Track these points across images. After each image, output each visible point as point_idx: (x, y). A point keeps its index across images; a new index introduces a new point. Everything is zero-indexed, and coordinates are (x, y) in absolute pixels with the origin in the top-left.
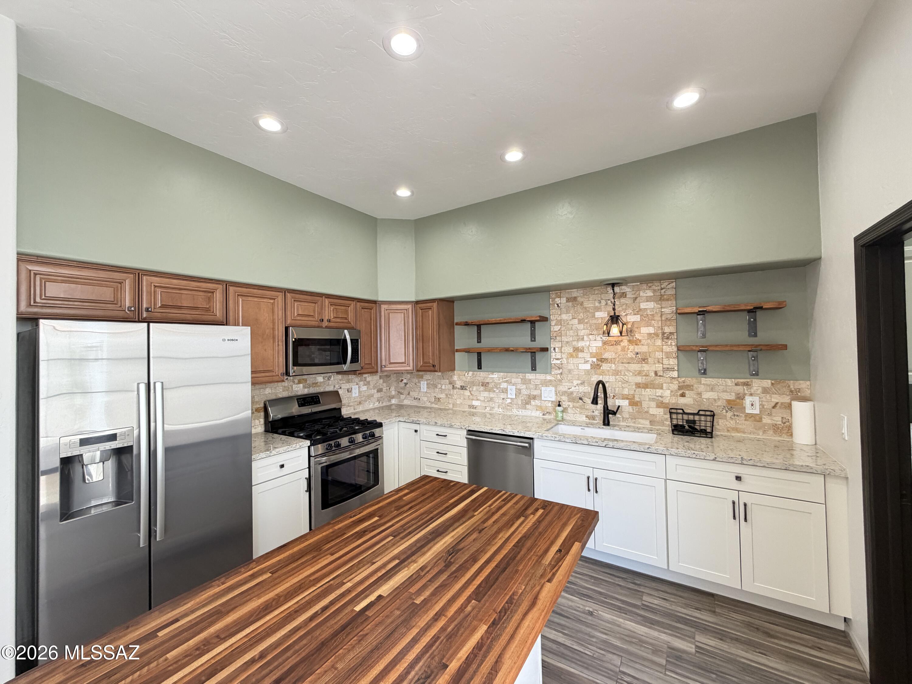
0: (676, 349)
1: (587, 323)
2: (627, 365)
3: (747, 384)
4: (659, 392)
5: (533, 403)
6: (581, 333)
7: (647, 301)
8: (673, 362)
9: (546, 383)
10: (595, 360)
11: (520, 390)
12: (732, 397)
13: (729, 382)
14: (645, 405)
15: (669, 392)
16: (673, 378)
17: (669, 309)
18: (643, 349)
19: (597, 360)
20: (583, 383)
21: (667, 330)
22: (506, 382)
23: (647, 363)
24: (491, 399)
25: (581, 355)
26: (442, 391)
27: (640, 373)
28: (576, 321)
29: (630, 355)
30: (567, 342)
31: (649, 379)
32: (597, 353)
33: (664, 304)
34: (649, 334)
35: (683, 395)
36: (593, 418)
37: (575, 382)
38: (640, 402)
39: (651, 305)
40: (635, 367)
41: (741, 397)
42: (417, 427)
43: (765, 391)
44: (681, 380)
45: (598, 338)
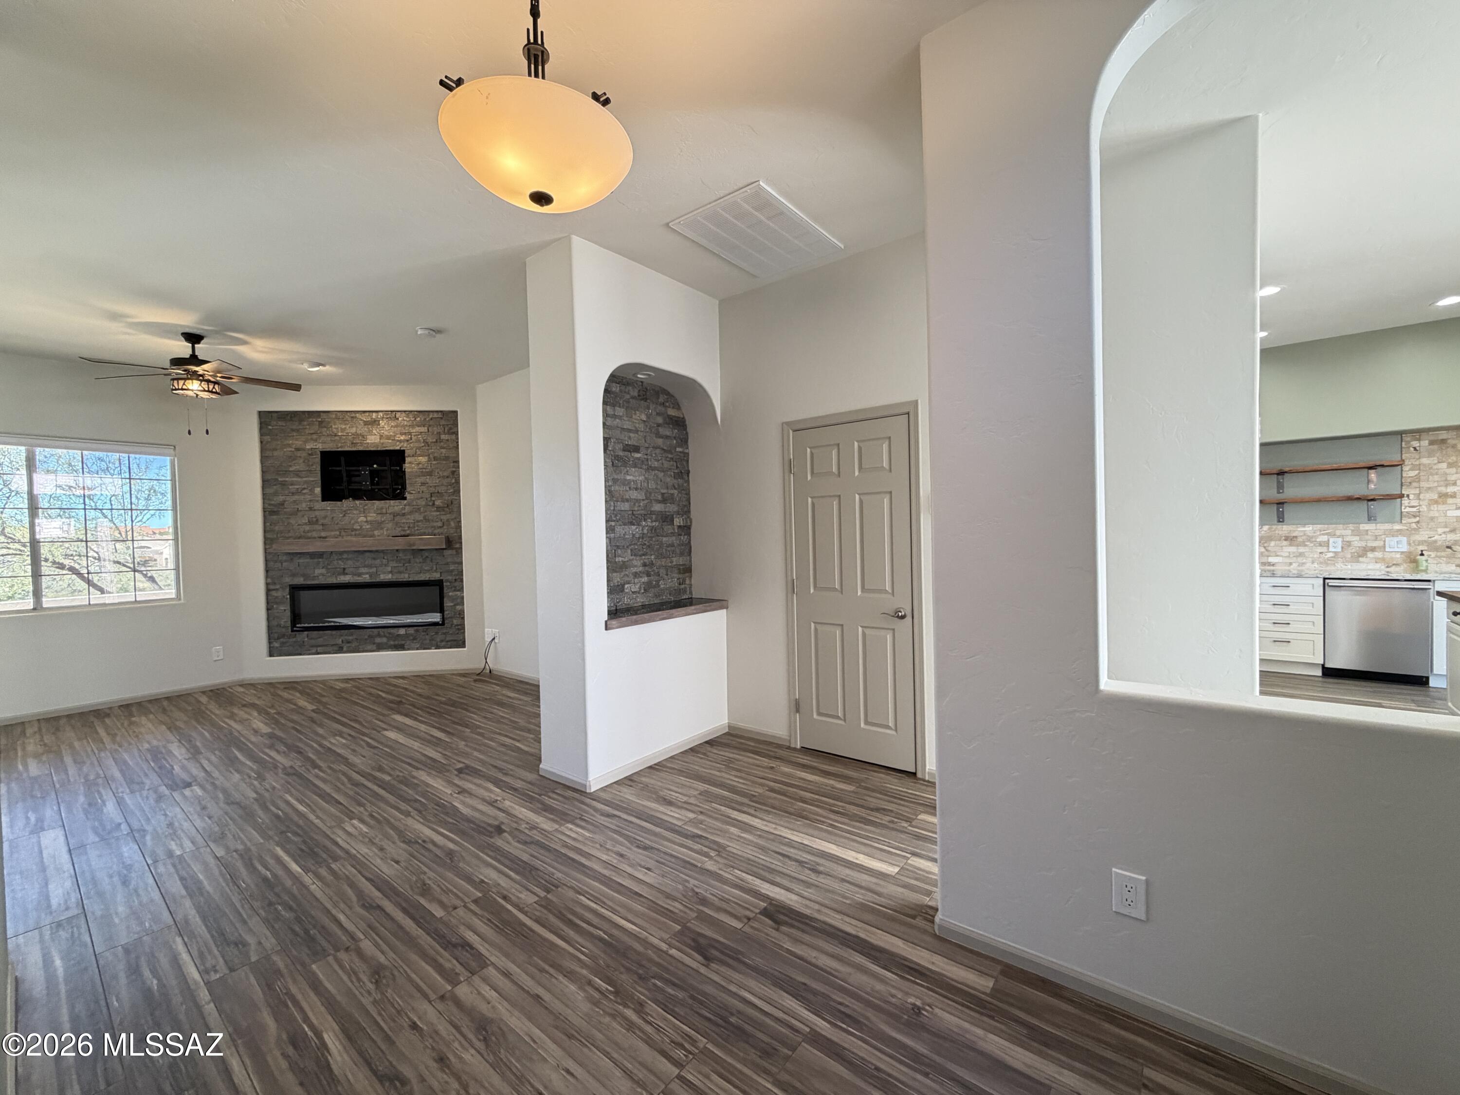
5: (1371, 555)
6: (1454, 477)
9: (1393, 533)
11: (1349, 542)
22: (1327, 534)
24: (1301, 555)
25: (1450, 501)
28: (1444, 465)
30: (1429, 488)
37: (1441, 530)
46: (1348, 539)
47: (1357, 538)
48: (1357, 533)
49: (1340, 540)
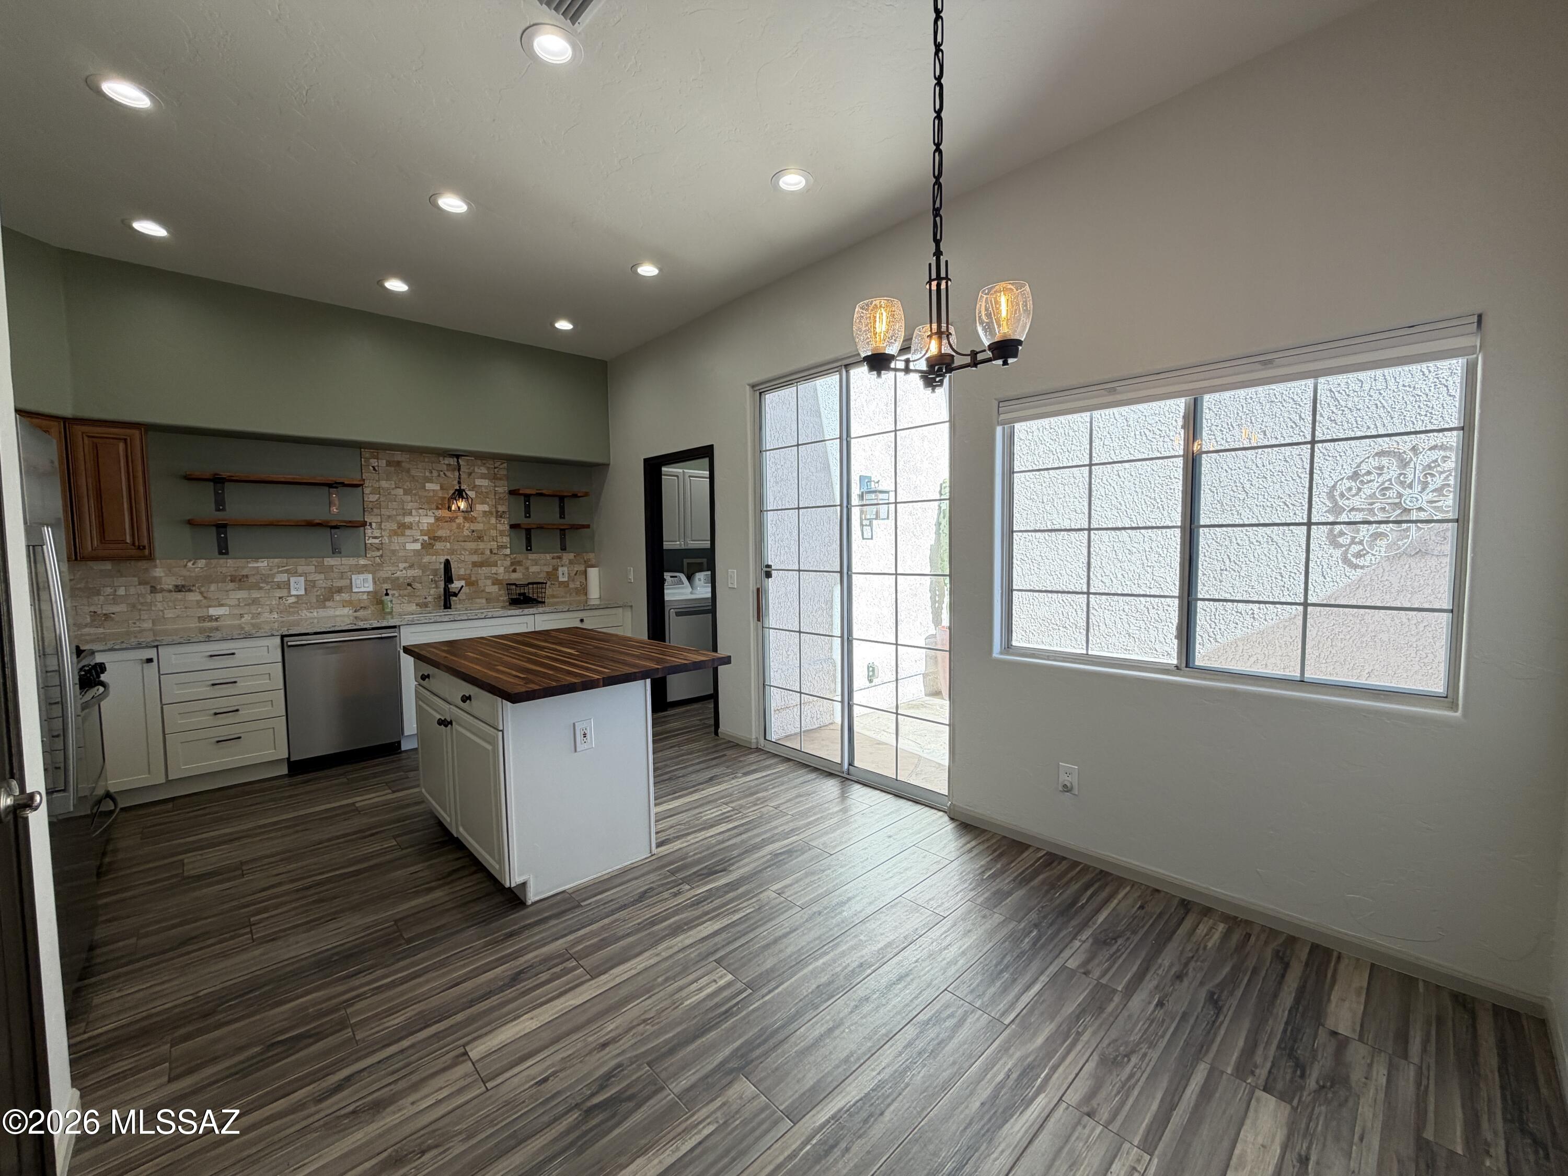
0: (508, 527)
1: (415, 495)
2: (463, 544)
3: (560, 558)
4: (494, 570)
5: (337, 597)
6: (409, 506)
7: (482, 478)
8: (506, 540)
9: (361, 570)
10: (426, 538)
11: (313, 581)
12: (550, 569)
13: (548, 556)
14: (481, 583)
15: (502, 568)
16: (507, 555)
17: (502, 489)
18: (479, 527)
19: (429, 538)
20: (411, 566)
21: (501, 509)
22: (286, 571)
23: (482, 541)
24: (255, 602)
25: (408, 532)
27: (475, 552)
28: (401, 491)
29: (466, 533)
30: (389, 517)
31: (485, 557)
32: (428, 530)
33: (498, 483)
34: (485, 512)
35: (514, 571)
36: (426, 605)
37: (401, 566)
38: (477, 581)
39: (485, 482)
40: (471, 545)
41: (556, 569)
42: (151, 653)
43: (571, 562)
44: (512, 556)
45: (430, 513)
46: (310, 578)
47: (322, 576)
48: (321, 569)
49: (302, 579)
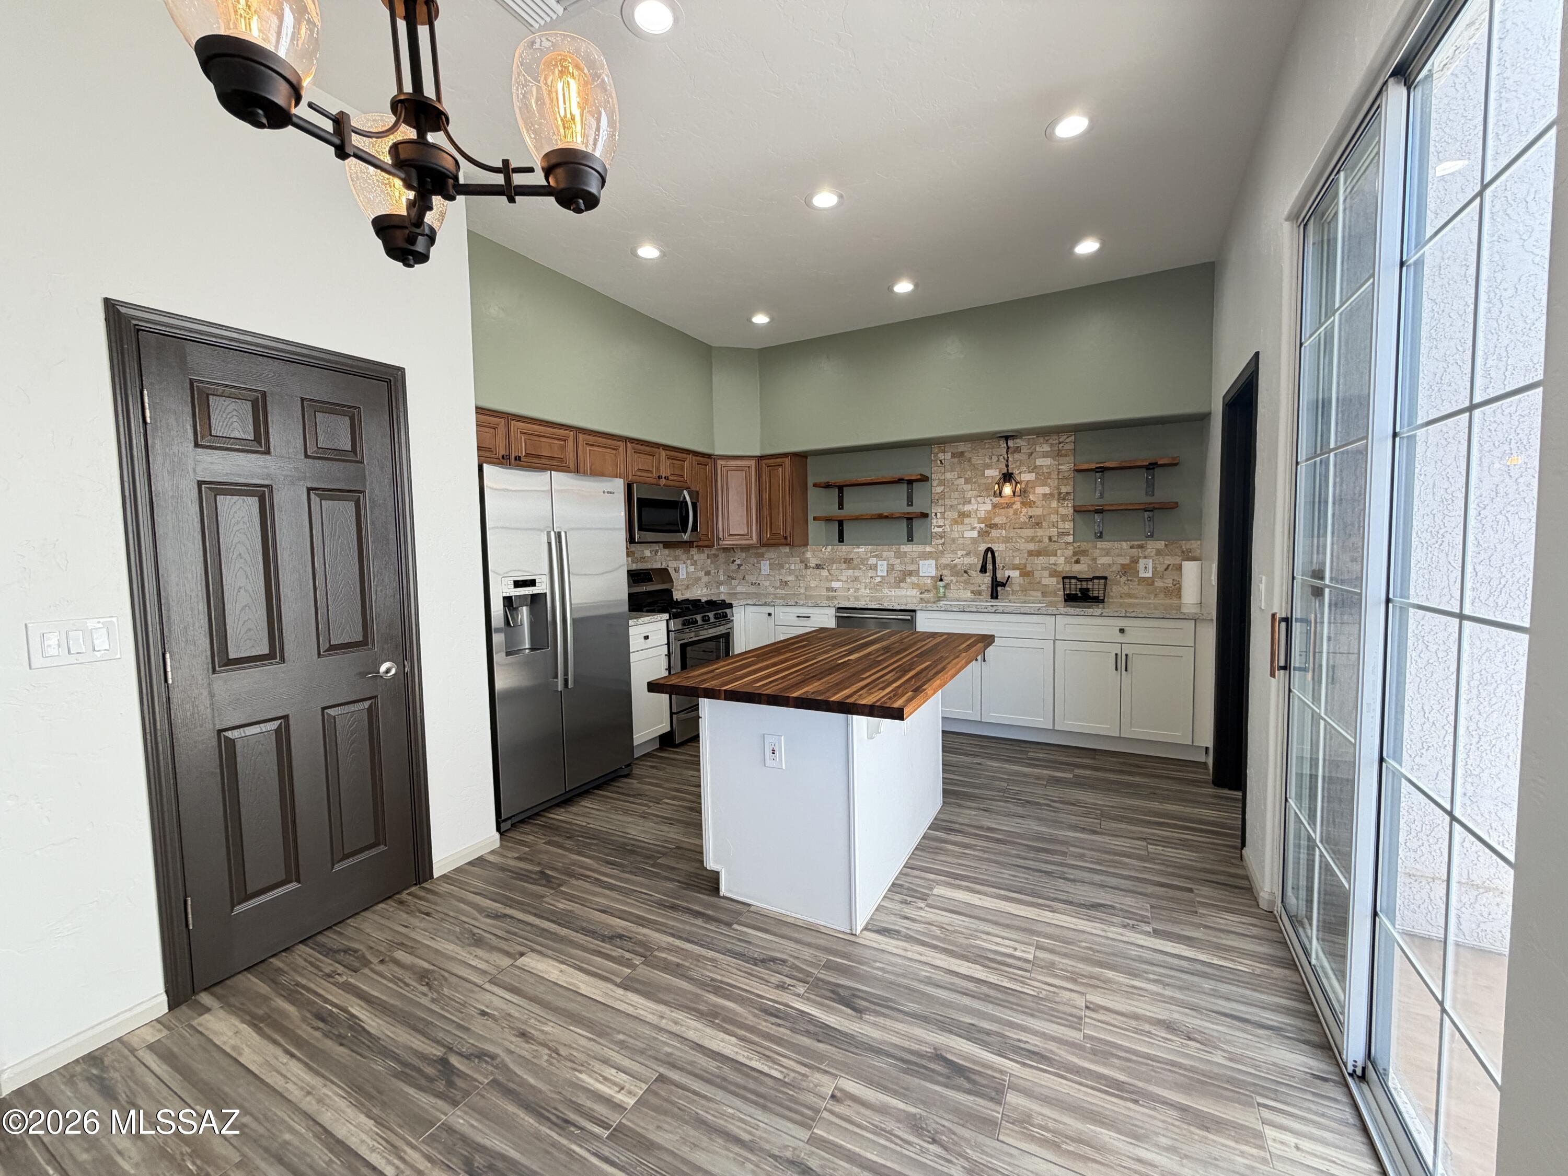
0: (1071, 510)
1: (975, 483)
2: (1018, 531)
3: (1141, 547)
4: (1053, 560)
5: (908, 580)
6: (969, 494)
7: (1044, 457)
8: (1069, 525)
9: (925, 556)
10: (983, 526)
11: (893, 565)
12: (1127, 561)
13: (1125, 545)
14: (1037, 574)
15: (1063, 559)
16: (1068, 543)
17: (1067, 467)
18: (1038, 511)
19: (986, 526)
20: (968, 554)
21: (1064, 489)
22: (876, 556)
23: (1041, 528)
24: (856, 579)
25: (967, 520)
26: (790, 572)
27: (1032, 539)
28: (962, 480)
29: (1023, 519)
30: (951, 506)
31: (1042, 545)
32: (986, 518)
33: (1062, 460)
34: (1045, 495)
35: (1077, 562)
36: (979, 593)
37: (960, 553)
38: (1032, 572)
39: (1048, 461)
40: (1028, 532)
41: (1135, 561)
42: (771, 610)
43: (1159, 553)
44: (1076, 545)
45: (988, 500)
46: (891, 562)
47: (899, 561)
48: (899, 555)
49: (886, 562)
